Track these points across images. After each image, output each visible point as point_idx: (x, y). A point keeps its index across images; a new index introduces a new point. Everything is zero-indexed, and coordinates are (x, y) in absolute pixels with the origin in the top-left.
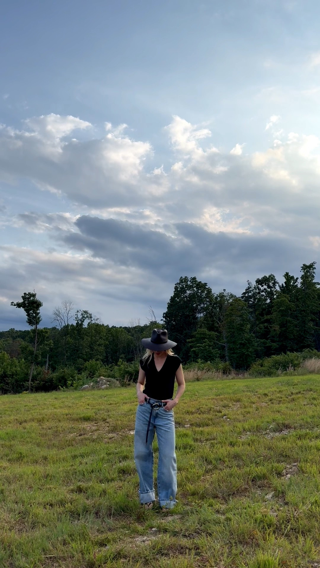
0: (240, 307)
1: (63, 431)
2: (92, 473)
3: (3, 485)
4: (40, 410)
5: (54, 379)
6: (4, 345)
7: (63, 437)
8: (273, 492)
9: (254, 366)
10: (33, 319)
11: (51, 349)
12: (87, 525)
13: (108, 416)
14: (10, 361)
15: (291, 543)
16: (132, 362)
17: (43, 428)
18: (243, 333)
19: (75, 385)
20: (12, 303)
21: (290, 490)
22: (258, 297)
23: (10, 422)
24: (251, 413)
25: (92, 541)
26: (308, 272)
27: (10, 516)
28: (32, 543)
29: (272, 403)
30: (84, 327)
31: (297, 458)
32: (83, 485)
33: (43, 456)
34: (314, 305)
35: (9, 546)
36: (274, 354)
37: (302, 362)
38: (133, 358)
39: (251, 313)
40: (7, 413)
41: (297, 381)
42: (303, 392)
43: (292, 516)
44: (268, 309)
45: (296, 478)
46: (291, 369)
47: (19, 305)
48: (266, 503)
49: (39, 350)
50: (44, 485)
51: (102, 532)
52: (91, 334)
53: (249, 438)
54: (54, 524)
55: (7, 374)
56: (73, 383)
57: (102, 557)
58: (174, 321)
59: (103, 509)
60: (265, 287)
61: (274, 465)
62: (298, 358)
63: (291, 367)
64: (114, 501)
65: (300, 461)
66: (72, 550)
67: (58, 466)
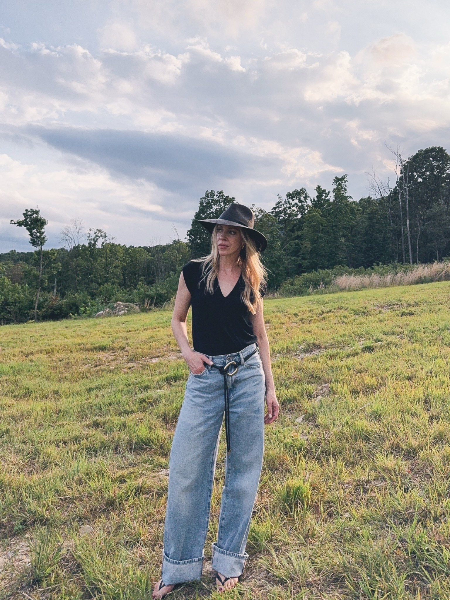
0: (270, 223)
1: (75, 363)
2: (110, 406)
3: (9, 424)
4: (48, 340)
5: (63, 306)
6: (3, 269)
7: (76, 370)
8: (304, 415)
9: (284, 285)
10: (38, 240)
11: (59, 273)
12: (105, 461)
13: (127, 344)
14: (12, 288)
15: (321, 466)
16: (153, 285)
17: (53, 360)
18: (274, 251)
19: (88, 312)
20: (11, 221)
21: (321, 412)
22: (289, 212)
23: (14, 355)
24: (281, 334)
25: (112, 478)
26: (339, 185)
27: (18, 458)
28: (44, 484)
29: (303, 323)
30: (97, 247)
31: (328, 379)
32: (100, 419)
33: (54, 391)
34: (346, 220)
35: (17, 490)
36: (305, 272)
37: (333, 280)
38: (153, 280)
39: (281, 229)
40: (11, 345)
41: (328, 299)
42: (334, 311)
43: (323, 439)
44: (299, 224)
45: (328, 400)
46: (322, 287)
47: (20, 224)
48: (296, 427)
49: (45, 274)
50: (56, 422)
51: (122, 468)
52: (106, 255)
53: (279, 360)
54: (69, 462)
55: (8, 301)
56: (86, 310)
57: (123, 494)
58: (199, 239)
59: (123, 444)
60: (296, 201)
61: (304, 387)
62: (329, 275)
63: (323, 285)
64: (135, 435)
65: (331, 381)
66: (89, 489)
67: (71, 401)
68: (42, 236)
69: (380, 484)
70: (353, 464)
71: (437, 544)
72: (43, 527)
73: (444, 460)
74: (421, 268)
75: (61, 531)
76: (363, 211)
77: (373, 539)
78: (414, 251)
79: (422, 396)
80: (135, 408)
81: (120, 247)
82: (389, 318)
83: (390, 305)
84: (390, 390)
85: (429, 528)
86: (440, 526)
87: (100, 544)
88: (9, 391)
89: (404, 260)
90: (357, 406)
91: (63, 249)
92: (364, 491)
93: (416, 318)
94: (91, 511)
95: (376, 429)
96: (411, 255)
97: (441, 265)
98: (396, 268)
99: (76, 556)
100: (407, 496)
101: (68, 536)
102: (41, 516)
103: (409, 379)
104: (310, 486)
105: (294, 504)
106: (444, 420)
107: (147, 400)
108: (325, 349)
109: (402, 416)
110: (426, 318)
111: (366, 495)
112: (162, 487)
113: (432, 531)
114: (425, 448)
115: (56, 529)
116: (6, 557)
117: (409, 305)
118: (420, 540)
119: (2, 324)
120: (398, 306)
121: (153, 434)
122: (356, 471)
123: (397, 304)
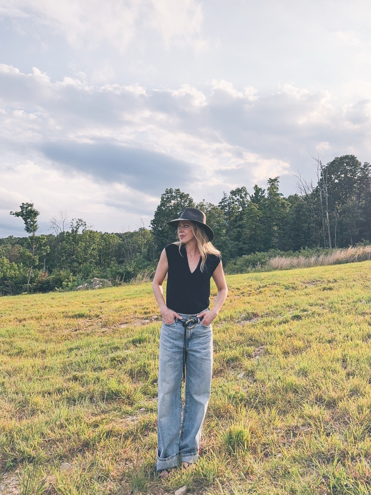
0: (217, 214)
1: (59, 327)
2: (87, 363)
3: (4, 378)
4: (38, 309)
5: (50, 281)
6: (3, 250)
7: (60, 333)
8: (244, 372)
9: (229, 265)
10: (31, 228)
11: (48, 254)
12: (82, 409)
13: (101, 312)
14: (9, 266)
15: (259, 414)
16: (123, 264)
17: (41, 325)
18: (220, 237)
19: (70, 286)
20: (11, 212)
21: (258, 370)
22: (233, 206)
23: (10, 321)
24: (226, 305)
25: (87, 423)
26: (273, 184)
27: (11, 406)
28: (32, 428)
29: (244, 296)
30: (78, 233)
31: (264, 342)
32: (79, 374)
33: (41, 350)
34: (278, 213)
35: (10, 433)
36: (245, 254)
37: (268, 261)
38: (123, 260)
39: (226, 219)
40: (7, 312)
41: (264, 276)
42: (269, 286)
43: (260, 391)
44: (240, 216)
45: (264, 359)
47: (17, 214)
48: (238, 381)
49: (36, 255)
50: (43, 376)
51: (96, 415)
52: (86, 239)
53: (224, 326)
54: (52, 410)
55: (6, 277)
56: (68, 284)
57: (96, 437)
58: (160, 227)
59: (96, 394)
60: (238, 197)
61: (245, 349)
62: (265, 257)
63: (259, 265)
64: (106, 387)
65: (267, 344)
66: (69, 433)
67: (56, 359)
68: (35, 225)
69: (306, 429)
70: (285, 412)
71: (354, 480)
72: (30, 464)
73: (359, 409)
74: (339, 252)
75: (45, 468)
76: (292, 206)
77: (301, 476)
78: (333, 237)
79: (340, 356)
80: (107, 365)
81: (97, 234)
82: (313, 292)
83: (313, 282)
84: (314, 351)
85: (347, 467)
86: (356, 465)
87: (77, 479)
88: (4, 351)
89: (325, 245)
90: (287, 364)
91: (51, 235)
92: (293, 436)
93: (335, 292)
95: (303, 383)
96: (330, 240)
97: (355, 250)
98: (319, 252)
99: (57, 489)
100: (329, 439)
101: (51, 472)
102: (28, 455)
103: (330, 342)
104: (250, 431)
105: (236, 446)
106: (358, 376)
107: (117, 359)
108: (262, 317)
109: (324, 373)
110: (343, 292)
111: (296, 439)
112: (128, 432)
113: (350, 469)
114: (343, 400)
115: (40, 466)
117: (329, 282)
118: (340, 477)
119: (1, 295)
120: (320, 282)
121: (122, 386)
122: (287, 418)
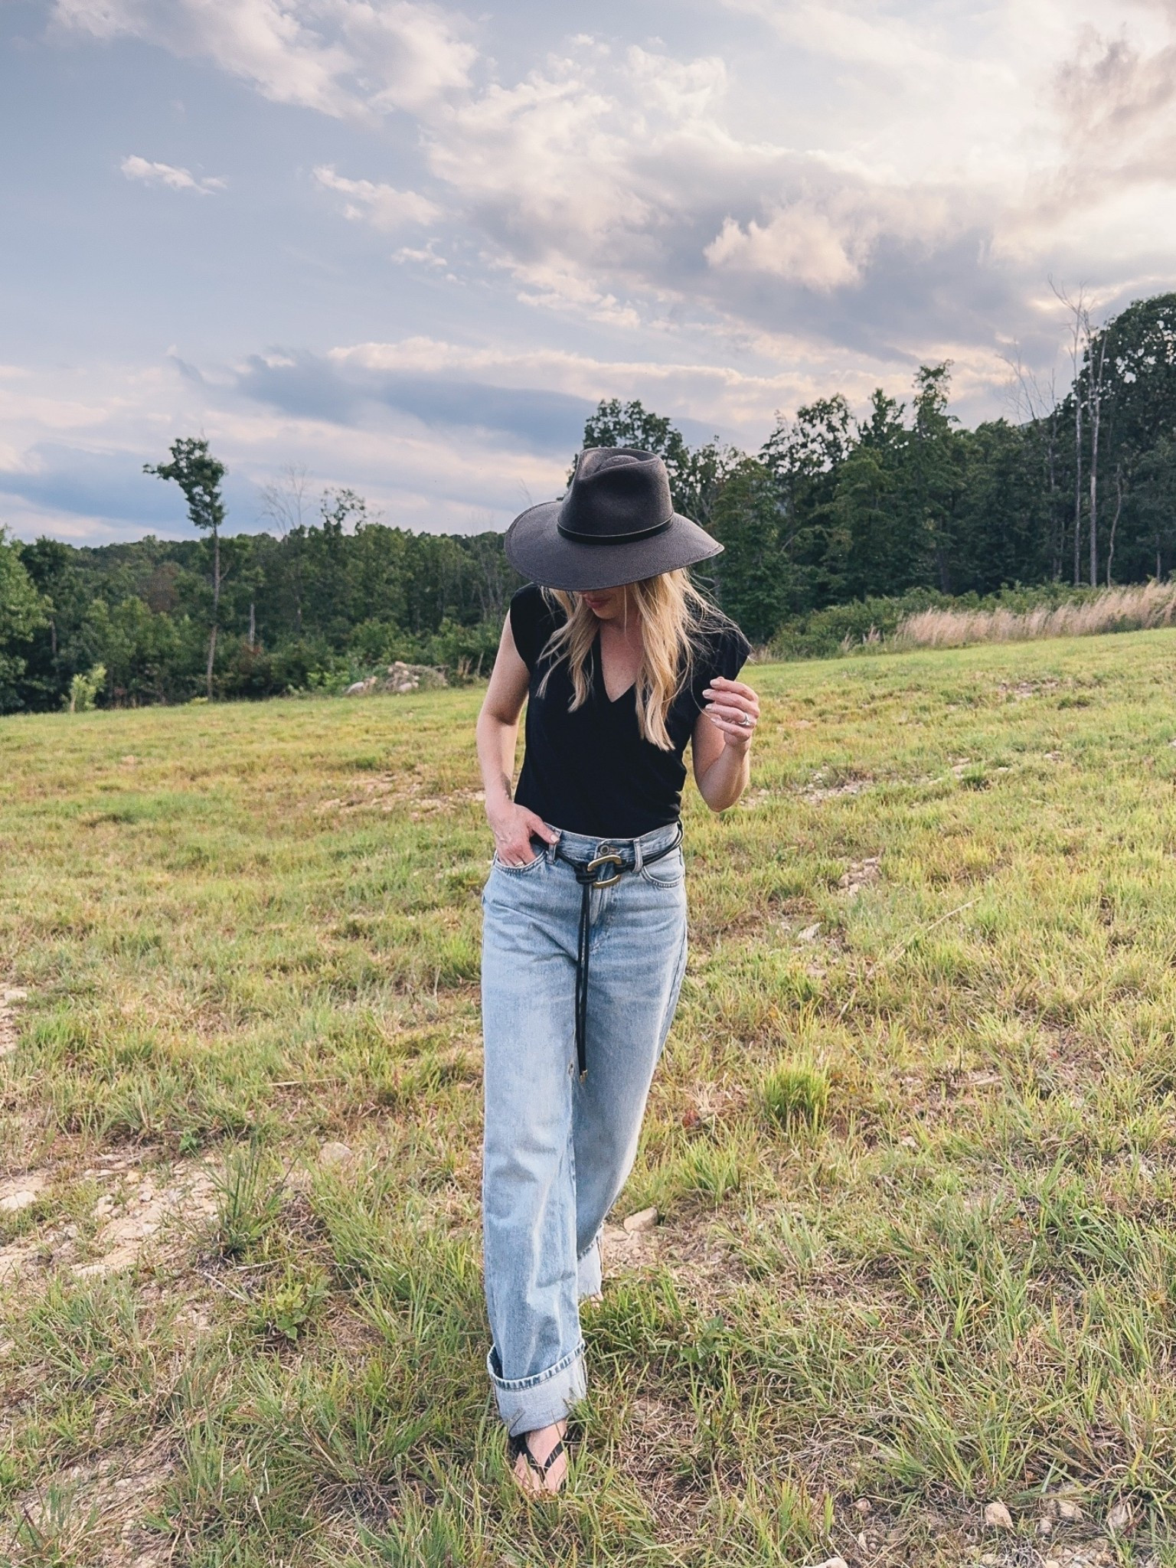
0: (754, 482)
1: (304, 795)
2: (384, 891)
3: (159, 926)
4: (241, 744)
5: (272, 668)
7: (306, 810)
8: (818, 925)
9: (784, 632)
10: (206, 512)
11: (260, 592)
12: (374, 1010)
13: (420, 758)
14: (152, 622)
15: (854, 1035)
16: (478, 626)
17: (253, 789)
18: (761, 551)
19: (328, 682)
20: (145, 466)
21: (856, 920)
22: (803, 456)
23: (164, 776)
25: (388, 1045)
26: (930, 387)
27: (182, 999)
28: (242, 1056)
29: (825, 721)
30: (344, 533)
31: (877, 847)
32: (362, 919)
33: (257, 856)
34: (941, 477)
35: (184, 1065)
36: (834, 602)
37: (901, 622)
38: (478, 615)
39: (781, 497)
40: (155, 752)
41: (887, 667)
42: (899, 694)
43: (859, 976)
44: (825, 486)
45: (873, 893)
46: (873, 639)
47: (165, 473)
48: (800, 949)
49: (226, 593)
50: (263, 924)
51: (412, 1026)
52: (366, 552)
54: (294, 1011)
55: (146, 653)
56: (323, 677)
57: (414, 1081)
59: (415, 976)
60: (821, 428)
61: (822, 864)
62: (892, 610)
63: (875, 633)
64: (439, 955)
65: (883, 853)
66: (340, 1069)
67: (297, 879)
68: (217, 504)
69: (985, 1080)
70: (928, 1034)
71: (1107, 1208)
72: (242, 1144)
73: (1135, 1032)
74: (1115, 596)
75: (281, 1154)
76: (986, 454)
77: (963, 1195)
78: (1102, 555)
79: (1095, 890)
80: (439, 898)
81: (400, 535)
82: (1029, 713)
83: (1035, 684)
84: (1020, 875)
85: (1091, 1175)
86: (1115, 1172)
87: (365, 1182)
88: (155, 855)
89: (1077, 577)
90: (940, 908)
91: (264, 537)
92: (948, 1094)
93: (1094, 714)
94: (345, 1113)
95: (983, 960)
96: (1094, 563)
97: (1165, 590)
98: (1056, 596)
99: (314, 1204)
100: (1047, 1107)
101: (297, 1163)
102: (237, 1121)
103: (1067, 851)
104: (827, 1078)
106: (1142, 946)
107: (465, 882)
109: (1045, 935)
110: (1118, 715)
111: (953, 1102)
113: (1097, 1181)
114: (1095, 1007)
115: (269, 1149)
116: (165, 1199)
117: (1080, 683)
118: (1070, 1201)
119: (135, 704)
120: (1054, 684)
122: (932, 1049)
123: (1051, 681)
